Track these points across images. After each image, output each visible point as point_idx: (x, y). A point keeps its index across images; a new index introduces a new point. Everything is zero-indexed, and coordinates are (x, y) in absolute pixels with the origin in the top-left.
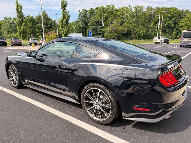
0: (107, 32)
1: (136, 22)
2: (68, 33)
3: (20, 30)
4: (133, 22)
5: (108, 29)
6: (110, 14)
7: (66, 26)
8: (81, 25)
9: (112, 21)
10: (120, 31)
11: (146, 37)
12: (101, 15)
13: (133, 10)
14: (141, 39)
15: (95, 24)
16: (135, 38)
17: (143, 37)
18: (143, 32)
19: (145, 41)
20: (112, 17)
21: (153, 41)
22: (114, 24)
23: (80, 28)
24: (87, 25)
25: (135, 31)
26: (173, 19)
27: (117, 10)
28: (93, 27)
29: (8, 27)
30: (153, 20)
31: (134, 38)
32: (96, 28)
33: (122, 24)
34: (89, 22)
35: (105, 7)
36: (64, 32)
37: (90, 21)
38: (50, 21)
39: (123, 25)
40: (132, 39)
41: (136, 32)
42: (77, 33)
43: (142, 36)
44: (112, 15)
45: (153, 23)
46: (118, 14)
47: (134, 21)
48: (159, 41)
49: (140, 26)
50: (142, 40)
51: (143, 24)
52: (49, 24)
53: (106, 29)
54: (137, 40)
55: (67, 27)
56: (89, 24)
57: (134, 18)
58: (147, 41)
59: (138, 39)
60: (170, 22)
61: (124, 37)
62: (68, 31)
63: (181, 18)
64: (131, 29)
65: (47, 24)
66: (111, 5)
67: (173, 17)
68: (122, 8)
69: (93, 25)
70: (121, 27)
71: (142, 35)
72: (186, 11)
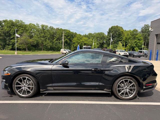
6: (20, 28)
9: (22, 34)
10: (30, 43)
11: (52, 49)
12: (10, 27)
13: (41, 27)
14: (48, 51)
18: (50, 45)
20: (22, 31)
21: (61, 52)
22: (24, 37)
26: (68, 37)
27: (26, 25)
30: (55, 37)
31: (42, 49)
35: (14, 21)
39: (33, 39)
43: (49, 48)
44: (22, 29)
45: (55, 39)
46: (27, 28)
47: (42, 36)
48: (64, 52)
49: (47, 40)
50: (50, 51)
51: (49, 39)
57: (41, 34)
58: (53, 52)
59: (46, 50)
60: (67, 39)
63: (73, 37)
64: (40, 42)
66: (20, 21)
67: (68, 36)
68: (30, 25)
70: (31, 40)
72: (75, 33)
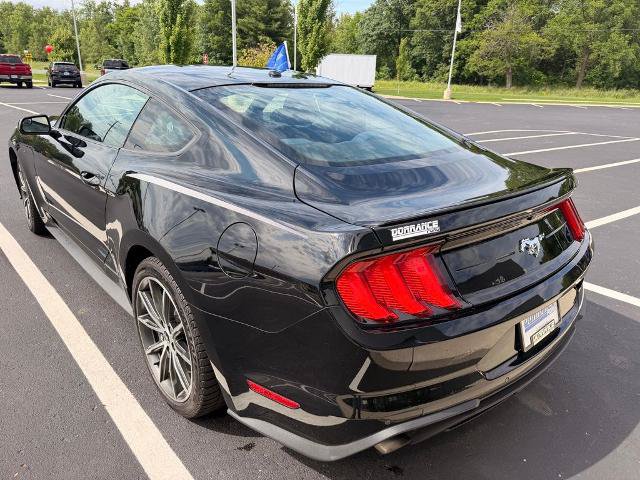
0: (476, 52)
1: (600, 18)
2: (321, 51)
3: (168, 38)
4: (587, 18)
5: (483, 43)
7: (316, 27)
8: (386, 25)
9: (501, 12)
10: (527, 52)
11: (631, 80)
14: (609, 88)
15: (436, 21)
16: (588, 83)
17: (620, 78)
18: (623, 60)
19: (623, 97)
22: (507, 25)
23: (380, 36)
24: (407, 27)
25: (589, 52)
28: (428, 33)
29: (152, 28)
31: (580, 80)
32: (439, 37)
33: (540, 24)
34: (414, 16)
36: (309, 47)
37: (419, 10)
38: (279, 9)
39: (546, 30)
40: (571, 84)
41: (592, 57)
42: (367, 53)
43: (617, 75)
47: (592, 12)
49: (612, 35)
50: (613, 92)
51: (626, 27)
52: (277, 20)
53: (474, 43)
54: (593, 91)
55: (318, 31)
56: (414, 22)
58: (632, 95)
59: (598, 87)
61: (544, 77)
62: (322, 46)
64: (575, 47)
65: (271, 19)
69: (428, 26)
70: (533, 38)
71: (616, 70)
